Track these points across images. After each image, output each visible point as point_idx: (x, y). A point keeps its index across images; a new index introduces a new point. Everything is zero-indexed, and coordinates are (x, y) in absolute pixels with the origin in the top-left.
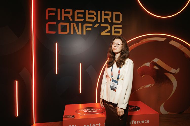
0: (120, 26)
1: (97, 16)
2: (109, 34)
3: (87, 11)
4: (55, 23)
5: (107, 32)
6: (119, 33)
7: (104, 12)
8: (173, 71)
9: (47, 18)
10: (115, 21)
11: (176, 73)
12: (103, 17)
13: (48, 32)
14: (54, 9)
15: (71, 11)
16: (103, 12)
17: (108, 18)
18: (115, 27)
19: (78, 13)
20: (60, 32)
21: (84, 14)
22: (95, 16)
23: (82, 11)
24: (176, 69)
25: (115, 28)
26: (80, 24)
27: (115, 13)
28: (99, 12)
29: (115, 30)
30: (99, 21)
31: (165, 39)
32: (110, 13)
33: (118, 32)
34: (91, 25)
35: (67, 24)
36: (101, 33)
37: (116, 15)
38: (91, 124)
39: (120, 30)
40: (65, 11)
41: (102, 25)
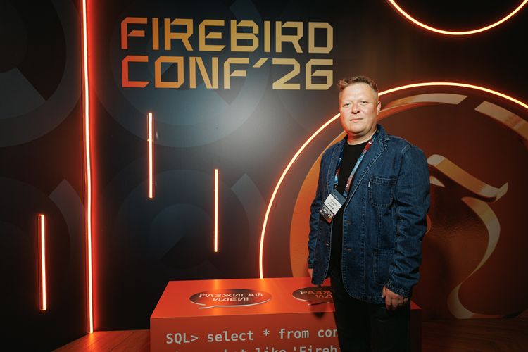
0: (330, 62)
1: (261, 36)
2: (297, 87)
3: (233, 23)
4: (145, 59)
5: (291, 81)
6: (326, 83)
7: (282, 24)
8: (488, 191)
9: (125, 45)
10: (312, 49)
11: (498, 198)
12: (280, 38)
13: (126, 83)
14: (144, 21)
15: (189, 23)
16: (280, 23)
17: (295, 40)
18: (312, 66)
19: (209, 29)
20: (159, 84)
22: (255, 34)
24: (499, 186)
25: (315, 68)
26: (215, 60)
27: (313, 26)
28: (267, 24)
29: (315, 74)
30: (267, 49)
31: (462, 97)
32: (299, 25)
33: (323, 80)
34: (245, 61)
35: (180, 60)
36: (274, 84)
37: (316, 30)
38: (226, 332)
39: (329, 74)
40: (174, 23)
41: (276, 61)
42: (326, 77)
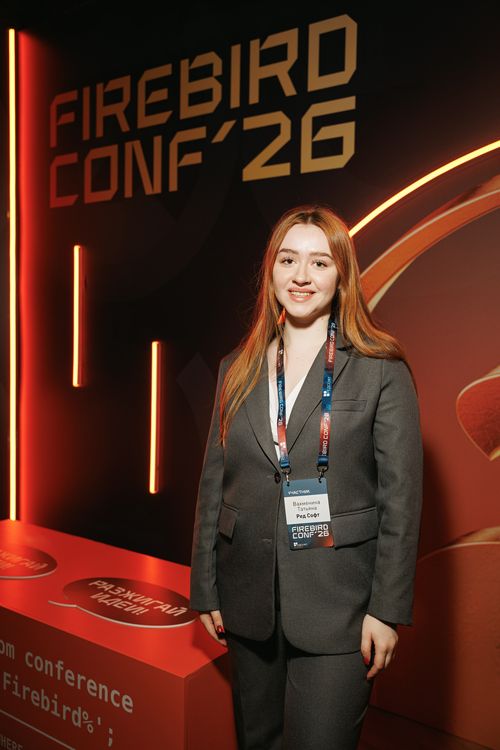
0: (348, 103)
2: (284, 170)
3: (184, 64)
5: (274, 160)
6: (340, 152)
7: (261, 44)
9: (53, 141)
10: (316, 82)
12: (258, 73)
13: (54, 201)
14: (74, 96)
15: (126, 83)
16: (258, 41)
17: (282, 71)
18: (313, 118)
21: (172, 83)
22: (217, 78)
23: (166, 70)
25: (319, 123)
26: (158, 141)
27: (317, 30)
28: (236, 50)
29: (319, 136)
30: (235, 102)
32: (290, 38)
33: (334, 147)
34: (200, 133)
35: (112, 151)
36: (245, 171)
37: (323, 37)
39: (347, 132)
40: (107, 89)
41: (251, 123)
42: (340, 140)
